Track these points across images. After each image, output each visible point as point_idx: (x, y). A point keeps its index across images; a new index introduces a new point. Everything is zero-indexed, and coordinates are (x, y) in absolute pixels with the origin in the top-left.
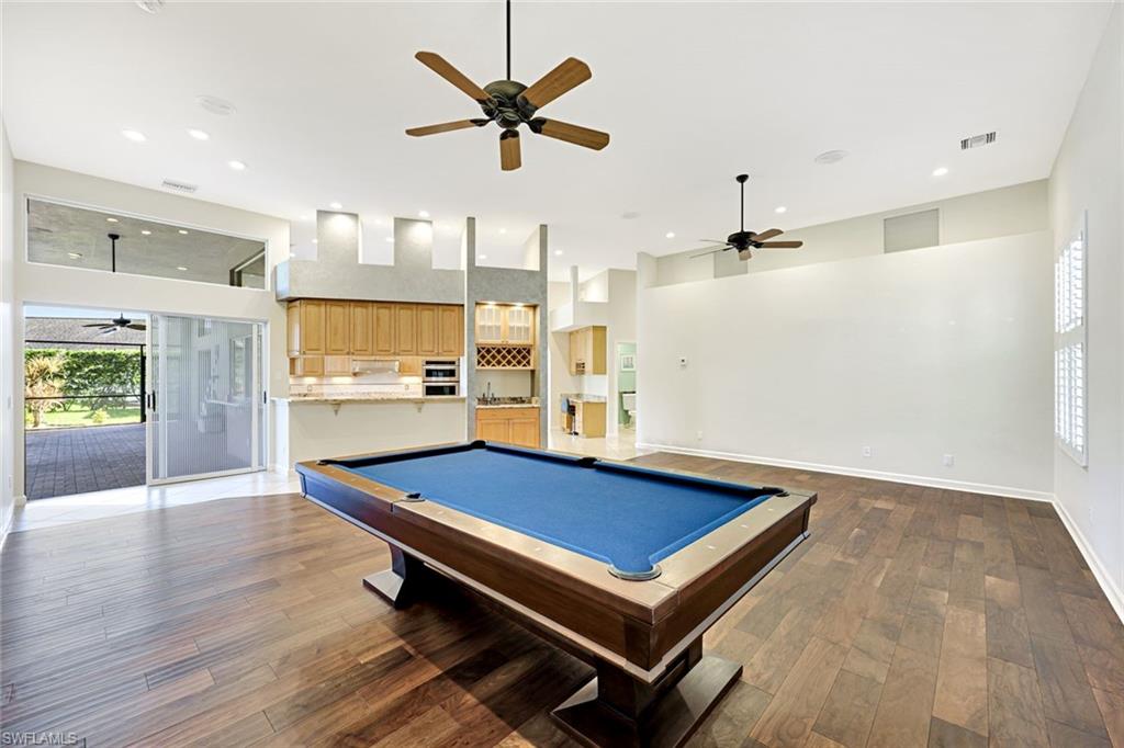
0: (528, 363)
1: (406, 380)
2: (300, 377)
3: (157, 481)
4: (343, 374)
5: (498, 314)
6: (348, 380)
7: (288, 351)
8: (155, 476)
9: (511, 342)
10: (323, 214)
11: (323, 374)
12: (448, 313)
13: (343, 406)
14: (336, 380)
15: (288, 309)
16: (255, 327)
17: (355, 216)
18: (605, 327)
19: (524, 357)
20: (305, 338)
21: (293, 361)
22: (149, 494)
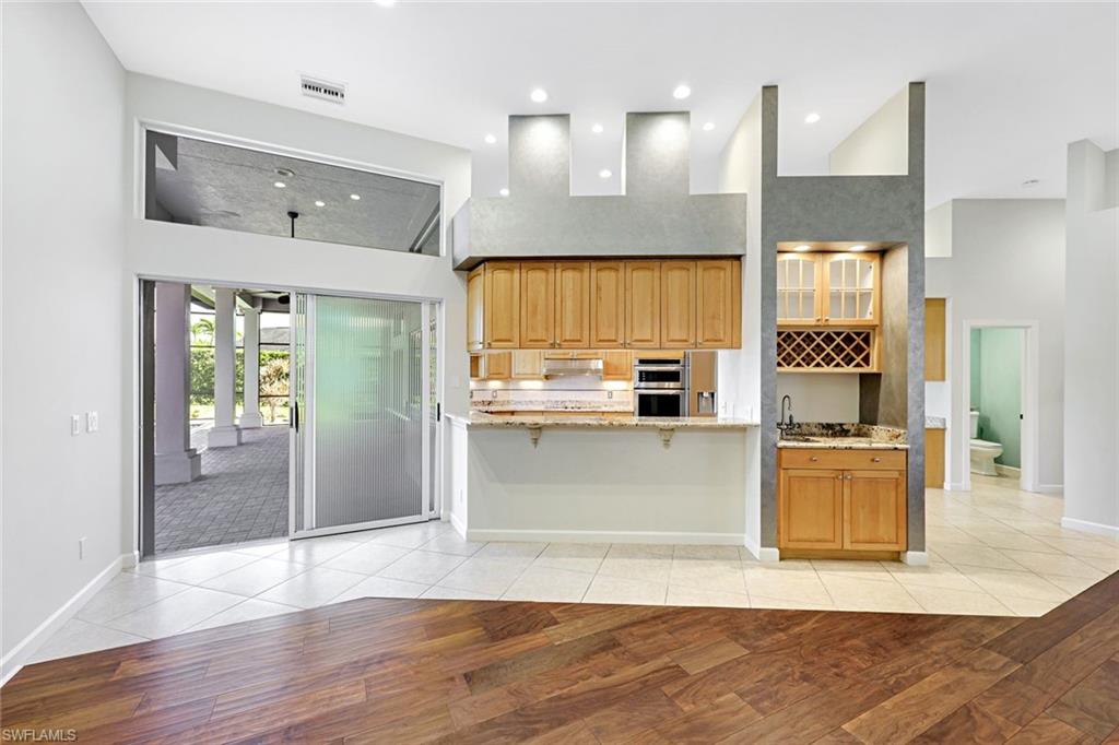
0: (866, 360)
1: (609, 385)
2: (484, 380)
3: (301, 534)
4: (533, 376)
5: (808, 267)
6: (539, 384)
7: (468, 344)
8: (299, 526)
9: (833, 321)
10: (517, 119)
11: (510, 377)
12: (713, 272)
13: (545, 433)
14: (525, 384)
15: (469, 281)
16: (425, 309)
17: (562, 118)
18: (944, 300)
19: (859, 349)
20: (491, 323)
21: (475, 360)
22: (292, 553)
